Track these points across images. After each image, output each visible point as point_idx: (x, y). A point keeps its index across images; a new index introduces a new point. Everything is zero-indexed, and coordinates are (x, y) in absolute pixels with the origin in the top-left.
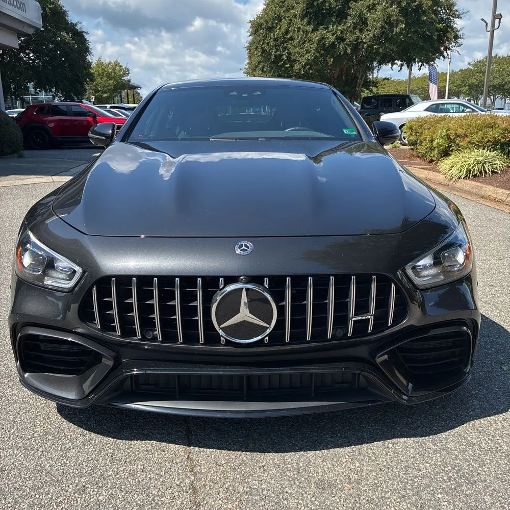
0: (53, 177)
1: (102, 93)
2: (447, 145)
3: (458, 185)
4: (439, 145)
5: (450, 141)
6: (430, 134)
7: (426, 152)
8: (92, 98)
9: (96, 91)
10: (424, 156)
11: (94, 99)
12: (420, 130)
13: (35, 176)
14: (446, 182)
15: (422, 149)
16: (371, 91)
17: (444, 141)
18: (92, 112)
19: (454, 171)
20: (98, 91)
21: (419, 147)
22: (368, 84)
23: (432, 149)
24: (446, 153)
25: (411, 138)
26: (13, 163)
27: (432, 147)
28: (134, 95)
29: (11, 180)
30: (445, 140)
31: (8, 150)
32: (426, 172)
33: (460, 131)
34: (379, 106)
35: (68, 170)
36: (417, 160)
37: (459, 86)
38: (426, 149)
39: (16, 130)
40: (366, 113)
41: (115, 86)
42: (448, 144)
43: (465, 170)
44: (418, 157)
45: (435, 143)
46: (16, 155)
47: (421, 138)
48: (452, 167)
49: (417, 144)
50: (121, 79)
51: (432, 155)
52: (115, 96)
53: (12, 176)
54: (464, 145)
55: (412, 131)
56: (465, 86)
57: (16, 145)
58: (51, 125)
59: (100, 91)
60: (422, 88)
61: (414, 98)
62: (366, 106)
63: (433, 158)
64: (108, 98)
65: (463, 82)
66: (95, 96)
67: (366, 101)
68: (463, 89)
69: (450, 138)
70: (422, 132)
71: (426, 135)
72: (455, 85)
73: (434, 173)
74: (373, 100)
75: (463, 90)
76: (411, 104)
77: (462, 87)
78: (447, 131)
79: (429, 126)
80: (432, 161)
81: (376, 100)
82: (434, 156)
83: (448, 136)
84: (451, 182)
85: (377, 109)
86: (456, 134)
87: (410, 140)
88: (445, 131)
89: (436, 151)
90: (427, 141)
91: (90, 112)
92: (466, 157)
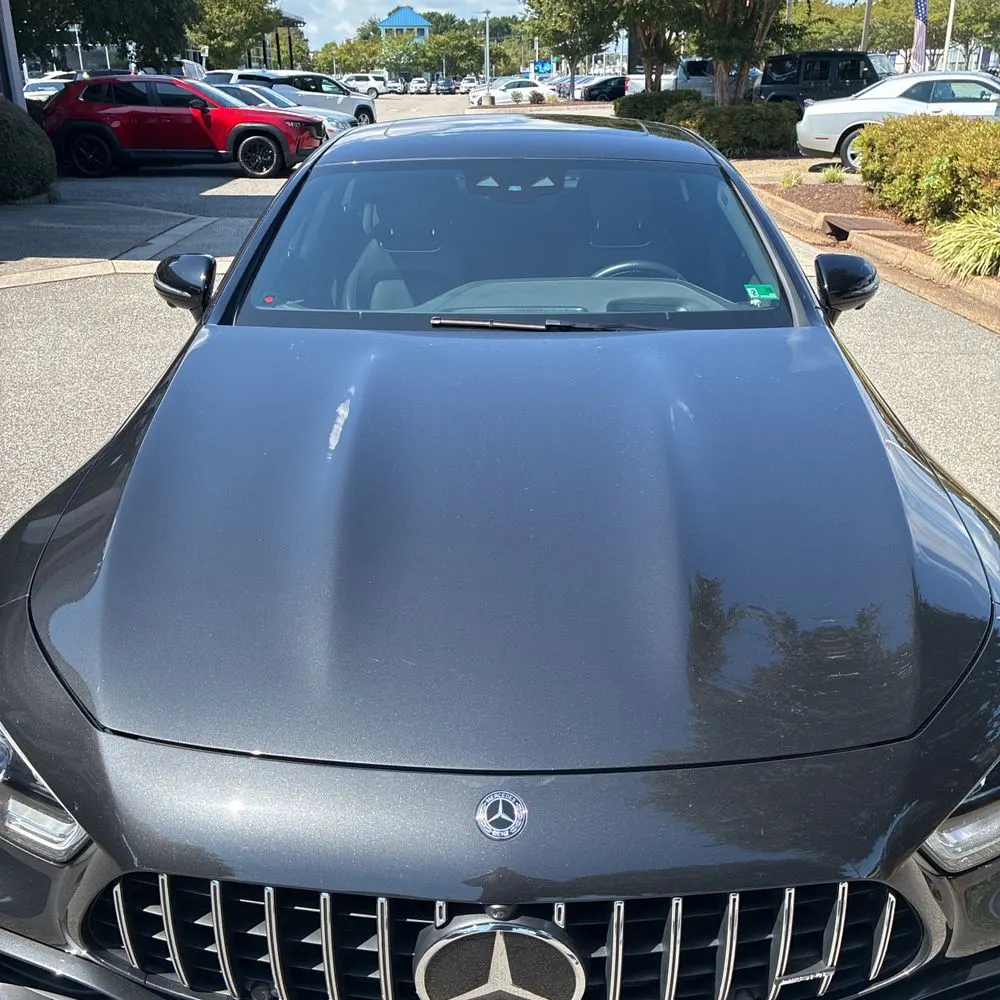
0: (114, 261)
1: (224, 39)
2: (949, 192)
3: (970, 288)
4: (930, 191)
5: (957, 183)
6: (914, 160)
7: (901, 200)
8: (204, 51)
9: (212, 36)
10: (895, 207)
11: (207, 51)
12: (890, 150)
13: (79, 260)
14: (944, 278)
15: (891, 191)
16: (788, 46)
17: (943, 182)
18: (198, 98)
19: (965, 258)
20: (216, 36)
21: (886, 187)
22: (778, 31)
23: (914, 194)
24: (946, 211)
25: (870, 167)
26: (36, 219)
27: (915, 189)
28: (290, 38)
29: (27, 270)
30: (945, 179)
31: (24, 189)
32: (901, 250)
33: (981, 164)
34: (801, 77)
35: (145, 243)
36: (882, 217)
37: (969, 21)
38: (903, 193)
39: (41, 143)
40: (773, 93)
41: (249, 23)
42: (952, 190)
43: (990, 255)
44: (883, 207)
45: (922, 184)
46: (43, 197)
47: (893, 169)
48: (961, 247)
49: (882, 178)
50: (262, 9)
51: (914, 207)
52: (251, 46)
53: (29, 259)
54: (988, 196)
55: (872, 151)
56: (983, 20)
57: (42, 177)
58: (116, 124)
59: (220, 34)
60: (892, 22)
61: (878, 61)
62: (775, 76)
63: (916, 214)
64: (236, 50)
65: (977, 11)
66: (210, 45)
67: (777, 63)
68: (977, 27)
69: (957, 176)
70: (895, 154)
71: (904, 161)
72: (962, 17)
73: (918, 254)
74: (788, 64)
75: (978, 29)
76: (873, 78)
77: (977, 22)
78: (951, 161)
79: (911, 142)
80: (912, 220)
81: (794, 64)
82: (918, 211)
83: (953, 172)
84: (955, 281)
85: (797, 83)
86: (971, 168)
87: (868, 170)
88: (947, 160)
89: (923, 200)
90: (906, 177)
91: (194, 97)
92: (991, 226)
